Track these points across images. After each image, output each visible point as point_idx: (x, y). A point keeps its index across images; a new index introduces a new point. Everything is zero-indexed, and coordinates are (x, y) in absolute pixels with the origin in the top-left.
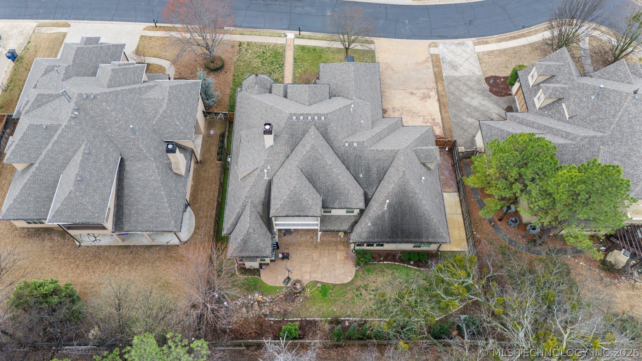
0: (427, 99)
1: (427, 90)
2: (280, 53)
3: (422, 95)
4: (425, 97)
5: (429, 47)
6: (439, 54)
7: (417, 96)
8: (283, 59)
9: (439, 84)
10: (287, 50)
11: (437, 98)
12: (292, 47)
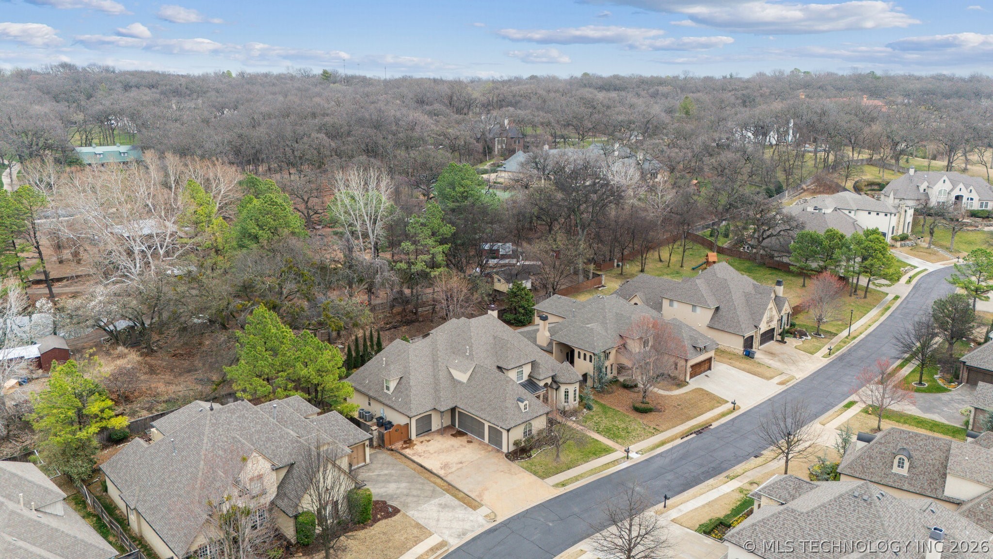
1: (450, 472)
3: (451, 466)
4: (446, 466)
6: (475, 510)
7: (455, 463)
9: (445, 484)
11: (434, 471)
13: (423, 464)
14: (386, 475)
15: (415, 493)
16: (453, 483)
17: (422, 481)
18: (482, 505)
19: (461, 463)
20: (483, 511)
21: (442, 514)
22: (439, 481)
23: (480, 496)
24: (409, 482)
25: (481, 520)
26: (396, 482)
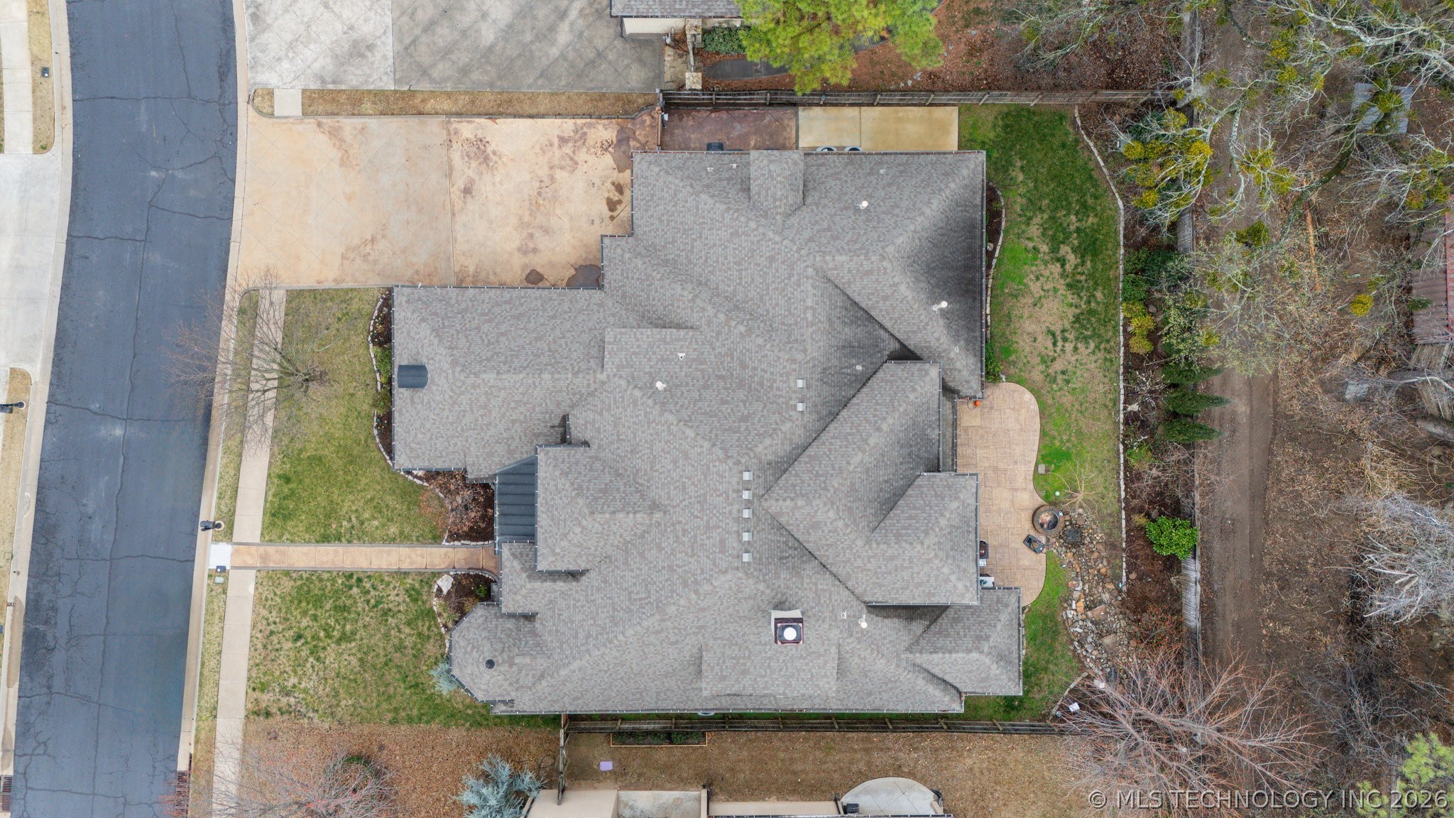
0: (489, 149)
1: (455, 146)
2: (300, 588)
3: (474, 164)
4: (480, 152)
5: (272, 115)
6: (304, 91)
7: (477, 178)
8: (326, 576)
9: (429, 106)
10: (285, 566)
11: (482, 121)
12: (271, 549)
13: (530, 121)
14: (552, 29)
15: (444, 34)
16: (413, 121)
17: (475, 76)
18: (304, 114)
19: (467, 191)
20: (289, 103)
21: (339, 27)
22: (446, 105)
23: (334, 133)
24: (491, 49)
25: (268, 78)
26: (510, 26)
